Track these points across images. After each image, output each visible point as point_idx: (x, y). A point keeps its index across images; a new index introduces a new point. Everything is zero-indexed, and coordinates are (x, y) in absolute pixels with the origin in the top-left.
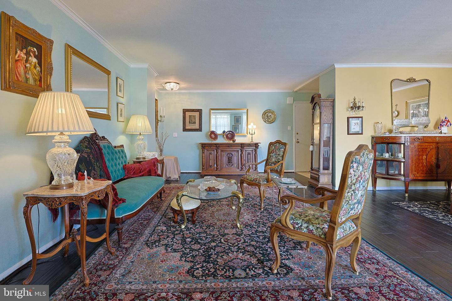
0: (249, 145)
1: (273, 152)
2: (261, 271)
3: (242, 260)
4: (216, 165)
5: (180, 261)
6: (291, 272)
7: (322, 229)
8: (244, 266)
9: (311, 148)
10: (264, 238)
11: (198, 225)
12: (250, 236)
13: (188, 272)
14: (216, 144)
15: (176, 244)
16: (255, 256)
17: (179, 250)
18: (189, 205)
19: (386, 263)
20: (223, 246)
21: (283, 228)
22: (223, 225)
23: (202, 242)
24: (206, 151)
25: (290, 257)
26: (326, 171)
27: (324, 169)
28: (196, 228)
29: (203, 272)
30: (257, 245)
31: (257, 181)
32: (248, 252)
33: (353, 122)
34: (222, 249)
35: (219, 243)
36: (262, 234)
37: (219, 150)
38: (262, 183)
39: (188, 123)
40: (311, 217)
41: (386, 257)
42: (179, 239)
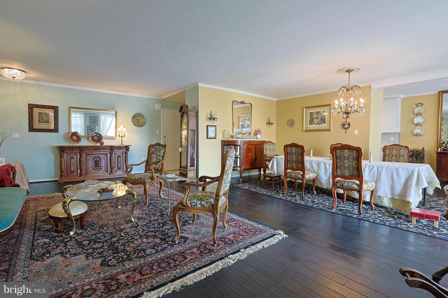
0: (119, 148)
1: (153, 153)
2: (166, 245)
3: (147, 243)
4: (80, 170)
5: (87, 260)
6: (188, 239)
7: (210, 202)
8: (151, 246)
9: (180, 150)
10: (159, 224)
11: (89, 229)
12: (146, 225)
13: (102, 265)
14: (80, 147)
15: (72, 249)
16: (157, 237)
17: (80, 253)
18: (77, 210)
19: (238, 220)
20: (125, 238)
21: (184, 207)
22: (116, 223)
23: (102, 240)
24: (65, 155)
25: (184, 231)
26: (192, 168)
27: (191, 166)
28: (87, 231)
29: (117, 261)
30: (155, 230)
31: (141, 179)
32: (150, 236)
33: (210, 129)
34: (126, 240)
35: (120, 237)
36: (155, 222)
37: (84, 153)
38: (147, 181)
39: (37, 121)
40: (201, 197)
41: (238, 216)
42: (73, 245)
